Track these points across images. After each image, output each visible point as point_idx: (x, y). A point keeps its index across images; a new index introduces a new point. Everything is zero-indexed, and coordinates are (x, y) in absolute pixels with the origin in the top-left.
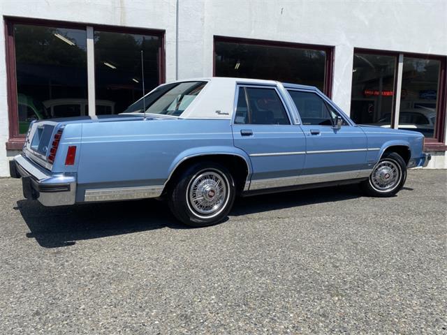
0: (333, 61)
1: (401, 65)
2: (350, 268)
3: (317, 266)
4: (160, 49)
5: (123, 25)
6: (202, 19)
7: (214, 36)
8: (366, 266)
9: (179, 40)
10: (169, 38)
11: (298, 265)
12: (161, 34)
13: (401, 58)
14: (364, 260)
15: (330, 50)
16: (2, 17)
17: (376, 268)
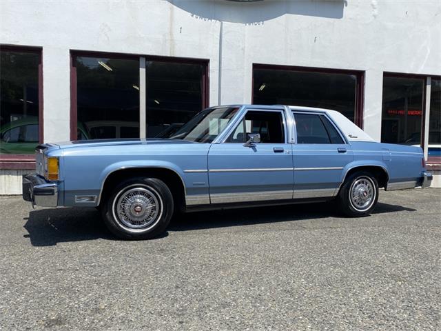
0: (363, 84)
1: (429, 88)
2: (406, 263)
3: (377, 262)
4: (204, 76)
5: (172, 56)
6: (243, 49)
7: (253, 64)
8: (418, 263)
9: (222, 69)
10: (213, 67)
11: (362, 261)
12: (205, 63)
13: (429, 80)
14: (416, 259)
15: (360, 75)
16: (69, 51)
17: (427, 264)
